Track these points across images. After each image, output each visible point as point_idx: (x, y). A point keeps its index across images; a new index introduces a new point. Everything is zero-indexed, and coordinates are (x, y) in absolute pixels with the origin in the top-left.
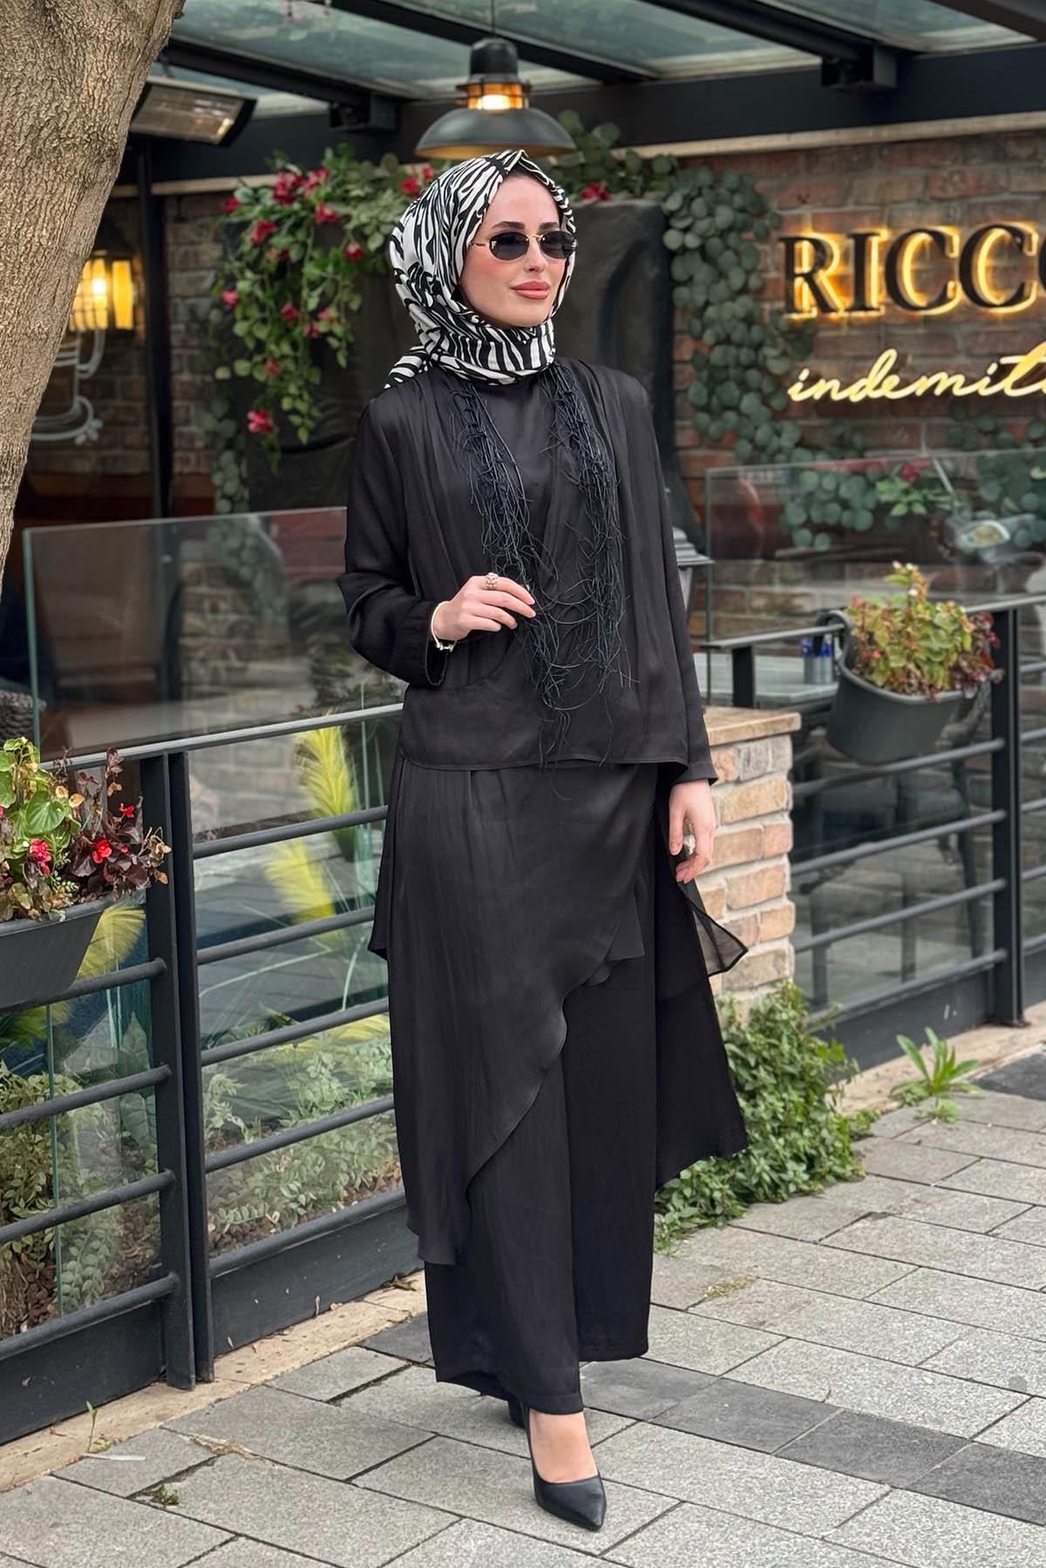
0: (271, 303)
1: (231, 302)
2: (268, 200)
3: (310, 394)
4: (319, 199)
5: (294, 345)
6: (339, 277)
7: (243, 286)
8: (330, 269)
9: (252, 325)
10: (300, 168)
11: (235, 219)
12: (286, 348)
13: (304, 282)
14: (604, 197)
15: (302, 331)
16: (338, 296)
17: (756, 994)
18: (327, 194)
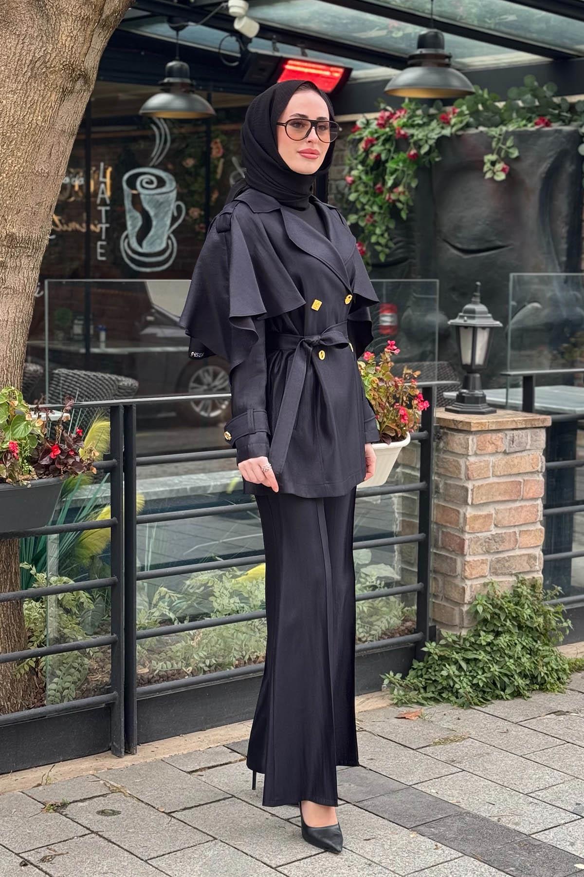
0: (371, 184)
1: (350, 182)
2: (374, 126)
3: (389, 235)
4: (399, 125)
5: (381, 207)
6: (405, 169)
7: (355, 173)
8: (401, 165)
9: (359, 195)
10: (393, 108)
11: (358, 137)
12: (375, 209)
13: (388, 171)
14: (547, 125)
15: (384, 199)
16: (404, 180)
17: (514, 578)
18: (404, 123)
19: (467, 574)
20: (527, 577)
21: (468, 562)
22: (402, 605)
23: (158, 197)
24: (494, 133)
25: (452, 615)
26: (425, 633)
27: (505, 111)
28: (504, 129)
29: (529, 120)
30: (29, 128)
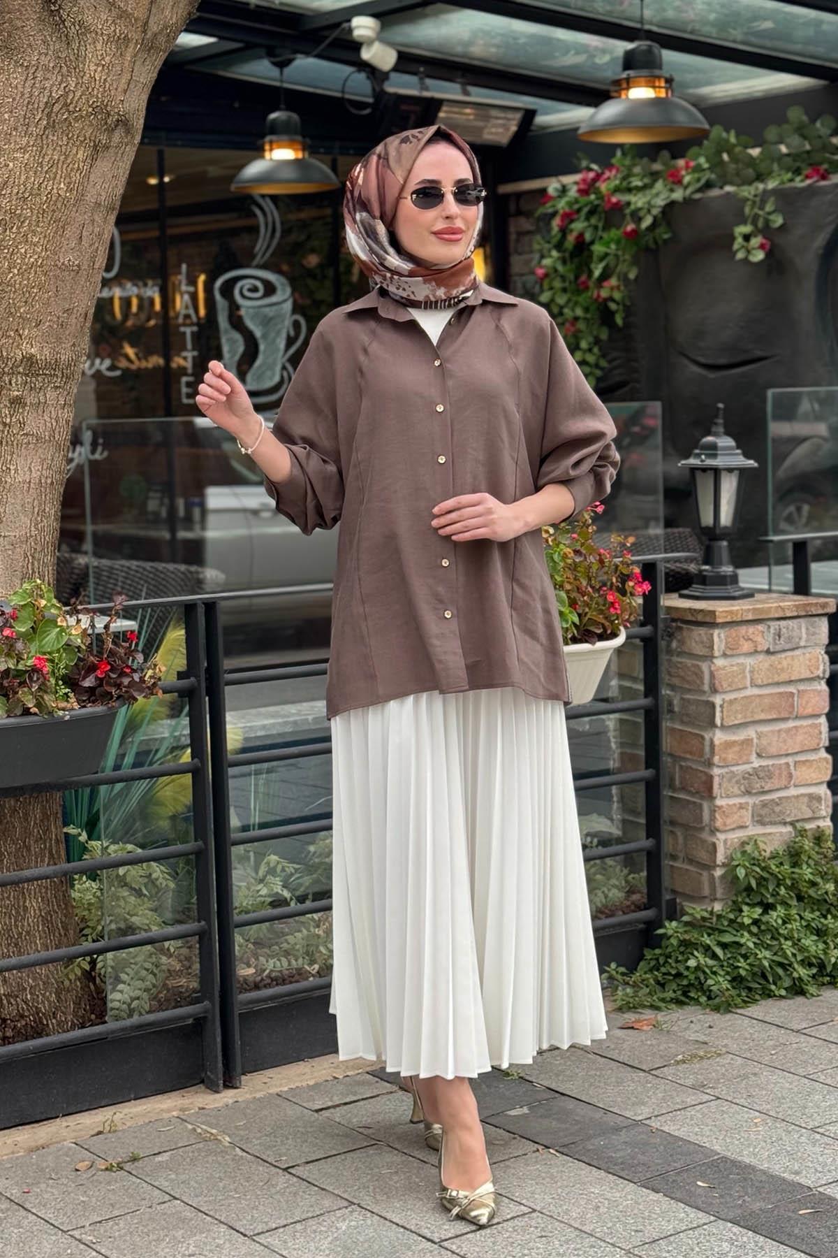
0: (571, 276)
1: (541, 276)
2: (573, 192)
3: (600, 349)
4: (608, 190)
5: (586, 310)
6: (620, 253)
7: (547, 262)
8: (613, 246)
9: (554, 294)
10: (600, 166)
11: (550, 210)
12: (579, 312)
13: (595, 258)
14: (824, 177)
15: (591, 298)
16: (619, 268)
17: (789, 828)
18: (616, 186)
19: (719, 824)
20: (809, 826)
21: (720, 807)
22: (626, 871)
23: (267, 310)
24: (746, 194)
25: (700, 882)
26: (660, 910)
27: (762, 160)
28: (761, 186)
29: (797, 172)
30: (48, 200)
